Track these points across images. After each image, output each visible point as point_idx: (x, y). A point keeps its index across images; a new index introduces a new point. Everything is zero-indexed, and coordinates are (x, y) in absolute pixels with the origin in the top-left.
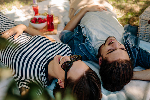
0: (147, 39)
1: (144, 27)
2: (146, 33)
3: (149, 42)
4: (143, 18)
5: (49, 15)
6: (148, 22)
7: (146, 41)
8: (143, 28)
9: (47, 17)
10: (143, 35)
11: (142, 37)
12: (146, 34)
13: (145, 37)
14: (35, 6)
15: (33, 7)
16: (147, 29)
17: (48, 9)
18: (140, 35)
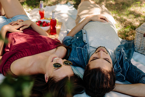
0: (142, 52)
1: (139, 39)
2: (141, 45)
3: (143, 54)
4: (139, 32)
5: (53, 19)
6: (143, 35)
7: (140, 53)
8: (139, 41)
9: (51, 21)
10: (138, 47)
11: (137, 49)
12: (141, 47)
13: (140, 49)
14: (42, 11)
15: (40, 11)
16: (142, 42)
17: (52, 14)
18: (136, 47)
